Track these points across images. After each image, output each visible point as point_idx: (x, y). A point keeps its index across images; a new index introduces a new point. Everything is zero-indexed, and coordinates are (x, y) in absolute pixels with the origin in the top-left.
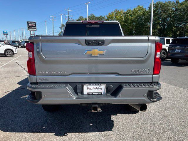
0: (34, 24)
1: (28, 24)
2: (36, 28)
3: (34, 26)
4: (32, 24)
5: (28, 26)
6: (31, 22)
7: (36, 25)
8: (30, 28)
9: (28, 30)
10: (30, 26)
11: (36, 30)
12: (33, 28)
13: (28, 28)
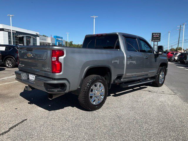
0: (159, 35)
1: (153, 35)
2: (160, 39)
3: (158, 37)
4: (156, 35)
5: (153, 37)
6: (155, 33)
7: (160, 36)
8: (154, 39)
9: (152, 41)
10: (154, 37)
11: (160, 41)
12: (157, 39)
13: (152, 39)
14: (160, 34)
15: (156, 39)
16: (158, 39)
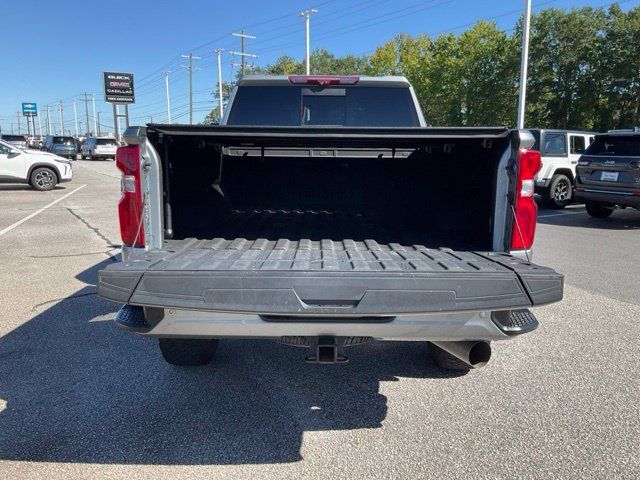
0: (127, 81)
1: (107, 81)
2: (132, 95)
3: (125, 89)
4: (120, 81)
5: (107, 86)
6: (116, 75)
7: (132, 85)
8: (112, 94)
9: (107, 100)
10: (115, 88)
11: (133, 102)
12: (123, 94)
13: (107, 93)
14: (131, 77)
15: (119, 94)
16: (127, 95)
